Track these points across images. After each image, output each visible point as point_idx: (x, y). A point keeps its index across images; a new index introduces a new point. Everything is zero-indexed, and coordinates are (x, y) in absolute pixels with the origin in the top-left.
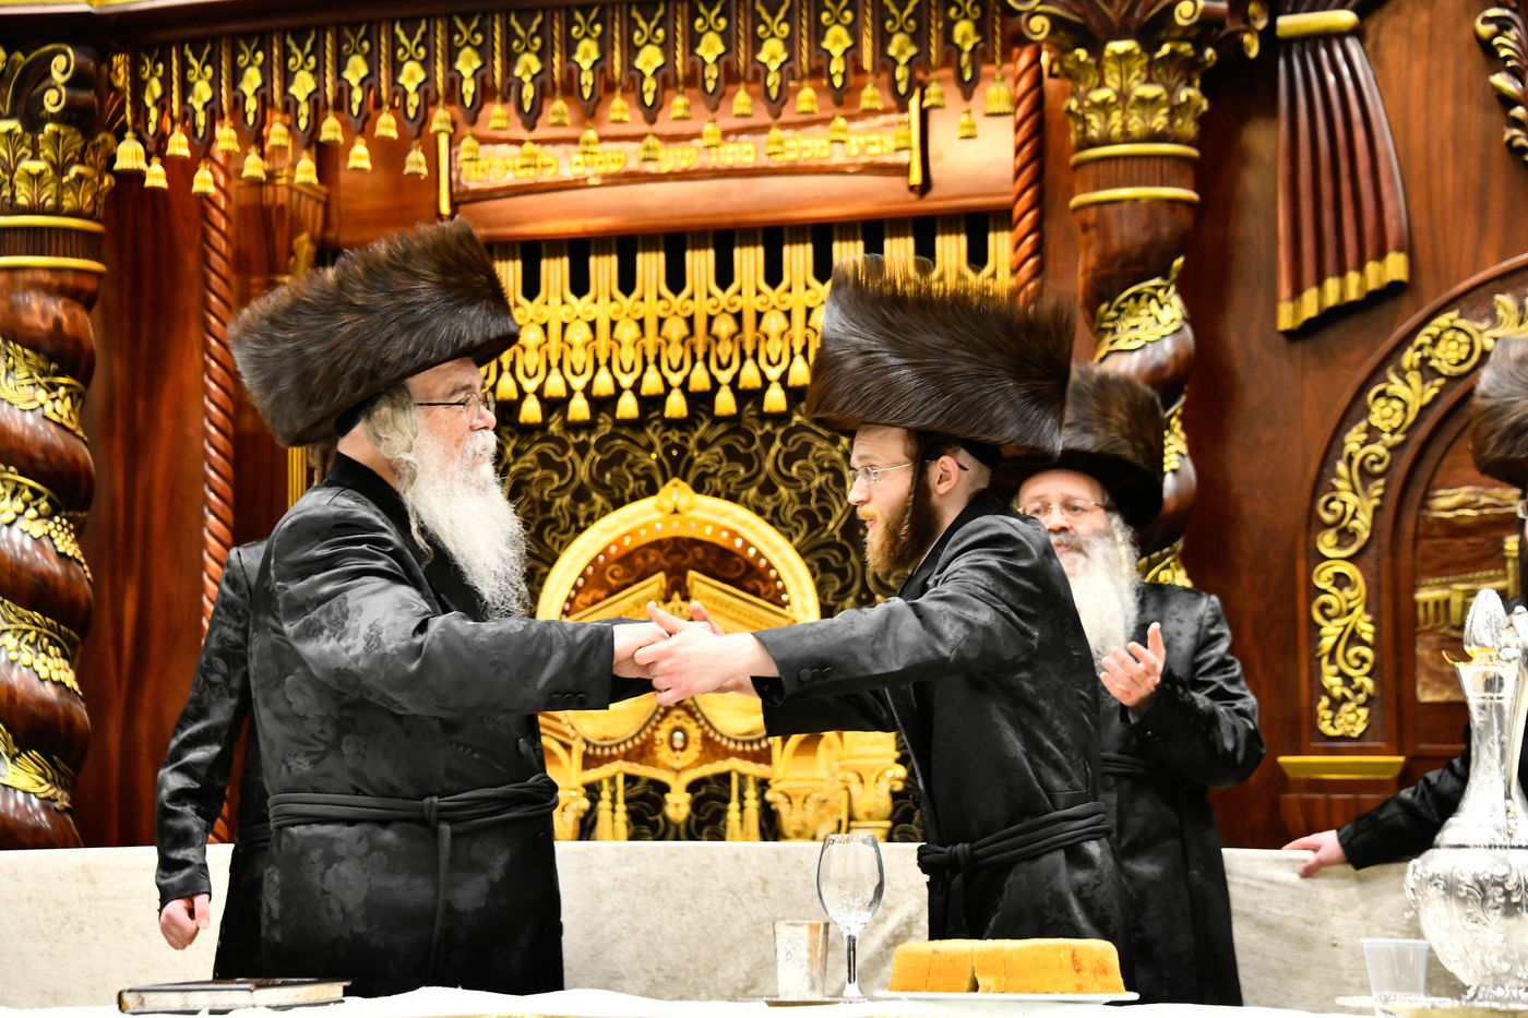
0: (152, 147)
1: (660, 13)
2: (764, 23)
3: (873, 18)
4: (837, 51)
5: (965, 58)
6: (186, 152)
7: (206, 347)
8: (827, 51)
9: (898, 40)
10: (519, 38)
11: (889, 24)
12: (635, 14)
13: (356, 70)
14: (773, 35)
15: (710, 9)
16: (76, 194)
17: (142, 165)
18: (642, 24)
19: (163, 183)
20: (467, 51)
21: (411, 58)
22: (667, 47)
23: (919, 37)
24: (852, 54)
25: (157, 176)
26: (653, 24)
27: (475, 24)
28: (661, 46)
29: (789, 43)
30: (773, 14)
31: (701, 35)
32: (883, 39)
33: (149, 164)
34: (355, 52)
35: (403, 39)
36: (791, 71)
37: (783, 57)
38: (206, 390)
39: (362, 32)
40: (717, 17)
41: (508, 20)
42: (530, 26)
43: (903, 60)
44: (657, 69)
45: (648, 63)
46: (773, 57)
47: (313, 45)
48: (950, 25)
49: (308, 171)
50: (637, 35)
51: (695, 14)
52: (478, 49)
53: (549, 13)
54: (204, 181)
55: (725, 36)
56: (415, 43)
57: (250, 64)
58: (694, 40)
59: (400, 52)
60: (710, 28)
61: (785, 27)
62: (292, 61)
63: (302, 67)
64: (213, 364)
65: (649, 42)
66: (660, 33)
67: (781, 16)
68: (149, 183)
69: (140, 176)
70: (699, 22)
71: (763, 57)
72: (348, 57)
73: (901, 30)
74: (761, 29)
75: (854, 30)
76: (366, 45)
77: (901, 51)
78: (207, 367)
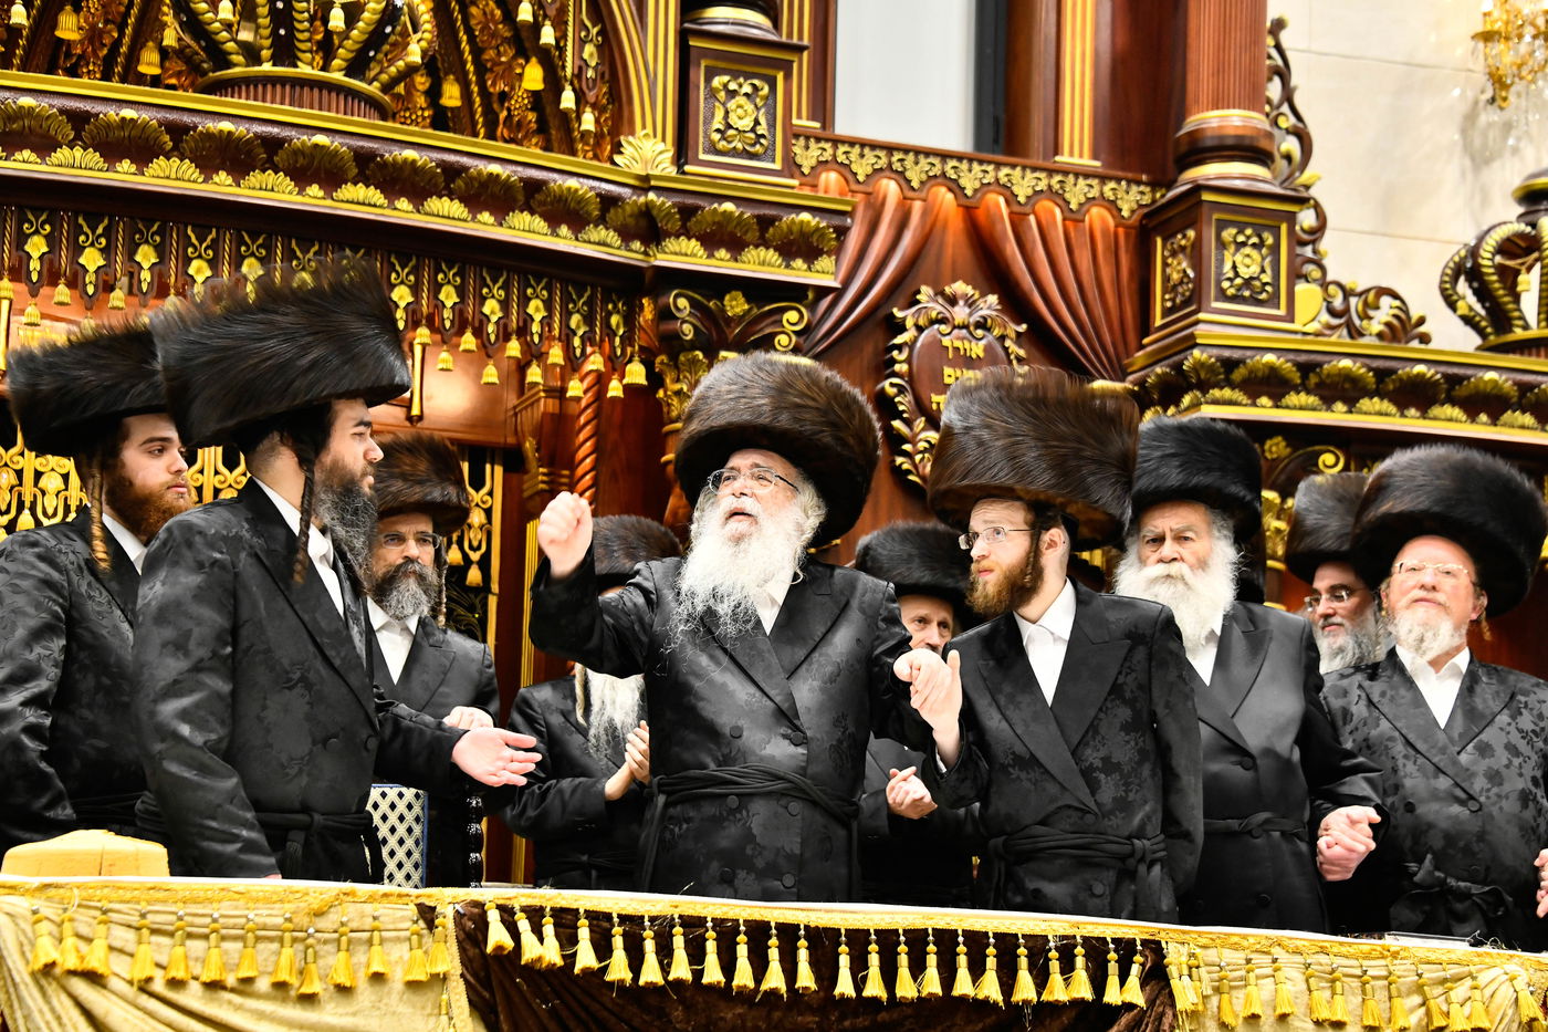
1: (413, 262)
2: (488, 287)
3: (561, 299)
4: (538, 317)
5: (617, 340)
8: (531, 316)
9: (575, 320)
10: (298, 258)
11: (571, 306)
12: (393, 260)
13: (146, 256)
14: (493, 297)
15: (450, 270)
18: (398, 268)
20: (252, 260)
21: (200, 257)
22: (415, 290)
23: (589, 320)
24: (547, 322)
26: (406, 270)
27: (260, 241)
28: (409, 287)
29: (505, 305)
30: (495, 282)
31: (442, 285)
32: (567, 315)
34: (147, 242)
35: (194, 240)
36: (506, 326)
37: (500, 315)
39: (155, 228)
40: (454, 275)
41: (290, 244)
42: (308, 252)
43: (580, 332)
44: (408, 304)
45: (401, 298)
46: (493, 312)
47: (104, 229)
48: (609, 314)
50: (394, 275)
51: (438, 270)
52: (260, 260)
53: (324, 245)
55: (461, 291)
56: (204, 245)
57: (37, 232)
58: (437, 288)
59: (190, 250)
60: (449, 282)
61: (502, 293)
62: (82, 238)
63: (92, 245)
65: (402, 283)
66: (412, 278)
67: (500, 284)
70: (440, 276)
71: (486, 310)
72: (139, 245)
73: (578, 311)
74: (485, 290)
75: (548, 305)
76: (158, 239)
77: (578, 327)
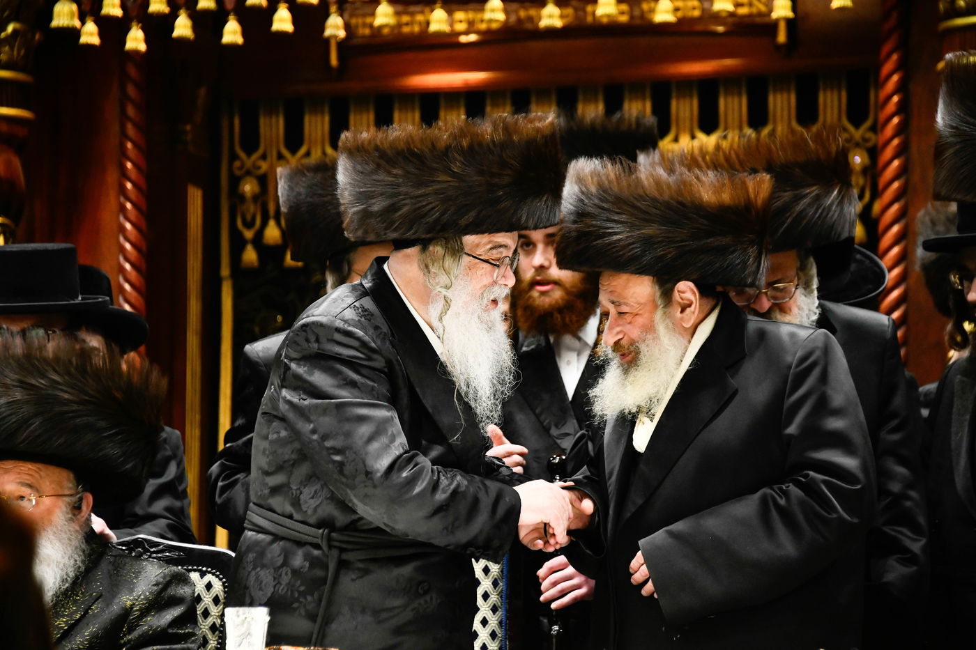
0: (86, 7)
6: (118, 12)
7: (123, 190)
16: (12, 48)
17: (77, 23)
19: (96, 40)
25: (91, 34)
33: (83, 23)
38: (122, 229)
49: (235, 33)
54: (136, 39)
64: (129, 205)
68: (84, 39)
69: (75, 33)
78: (123, 209)
